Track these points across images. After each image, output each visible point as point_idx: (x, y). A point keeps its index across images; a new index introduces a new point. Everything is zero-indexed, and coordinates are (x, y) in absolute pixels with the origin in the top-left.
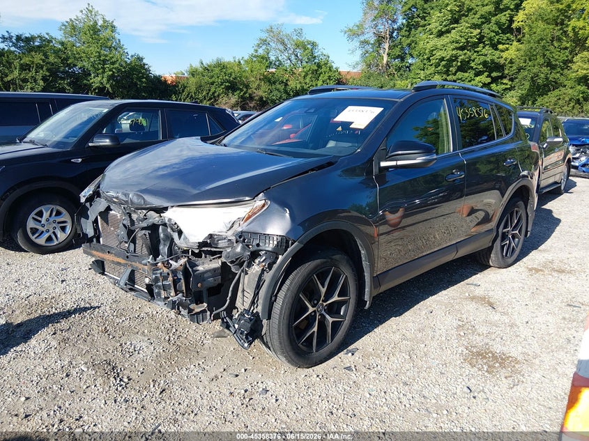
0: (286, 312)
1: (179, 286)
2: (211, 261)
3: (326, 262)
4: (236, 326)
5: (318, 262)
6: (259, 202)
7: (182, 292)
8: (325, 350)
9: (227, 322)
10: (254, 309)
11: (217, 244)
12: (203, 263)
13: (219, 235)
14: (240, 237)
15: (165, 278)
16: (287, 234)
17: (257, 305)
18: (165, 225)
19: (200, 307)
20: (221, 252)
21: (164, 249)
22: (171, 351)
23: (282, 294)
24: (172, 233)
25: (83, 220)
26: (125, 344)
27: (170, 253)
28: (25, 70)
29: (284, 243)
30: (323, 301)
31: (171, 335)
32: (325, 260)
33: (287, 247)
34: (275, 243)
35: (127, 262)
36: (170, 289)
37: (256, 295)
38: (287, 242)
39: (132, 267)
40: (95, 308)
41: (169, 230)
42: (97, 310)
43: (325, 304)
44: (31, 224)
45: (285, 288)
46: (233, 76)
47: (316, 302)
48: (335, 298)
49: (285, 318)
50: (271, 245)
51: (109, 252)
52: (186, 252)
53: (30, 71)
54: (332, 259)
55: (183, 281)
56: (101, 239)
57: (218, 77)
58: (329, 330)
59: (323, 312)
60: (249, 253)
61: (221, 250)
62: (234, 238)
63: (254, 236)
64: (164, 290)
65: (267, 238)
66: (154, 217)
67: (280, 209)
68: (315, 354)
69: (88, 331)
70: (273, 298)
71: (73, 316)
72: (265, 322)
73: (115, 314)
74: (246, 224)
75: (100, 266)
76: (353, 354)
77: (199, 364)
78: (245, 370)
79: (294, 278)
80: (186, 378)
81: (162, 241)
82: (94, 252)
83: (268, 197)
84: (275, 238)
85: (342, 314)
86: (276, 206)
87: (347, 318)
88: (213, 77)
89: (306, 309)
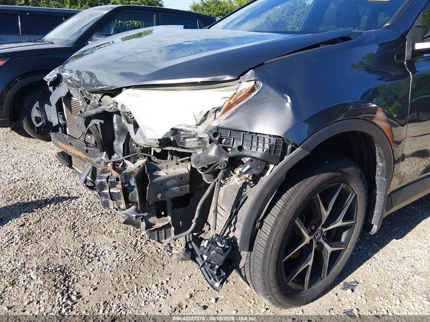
0: (275, 245)
1: (132, 196)
2: (177, 164)
3: (336, 177)
4: (205, 257)
5: (324, 176)
6: (245, 85)
7: (135, 203)
8: (320, 285)
9: (193, 250)
10: (230, 232)
11: (184, 143)
12: (167, 167)
13: (186, 131)
14: (215, 135)
15: (113, 185)
16: (286, 134)
17: (235, 229)
18: (118, 113)
19: (163, 221)
20: (190, 154)
21: (119, 145)
22: (134, 260)
23: (270, 220)
24: (126, 124)
25: (46, 106)
26: (88, 246)
27: (127, 150)
28: (74, 4)
29: (279, 147)
30: (322, 227)
31: (139, 239)
32: (334, 174)
33: (284, 154)
34: (267, 146)
35: (86, 157)
36: (119, 199)
37: (234, 215)
38: (285, 146)
39: (92, 163)
40: (73, 198)
41: (124, 120)
42: (74, 201)
43: (324, 230)
44: (35, 113)
45: (275, 211)
46: (226, 10)
47: (313, 228)
48: (339, 223)
49: (273, 252)
50: (260, 150)
51: (71, 144)
52: (146, 150)
53: (77, 5)
54: (343, 172)
55: (136, 190)
56: (67, 129)
57: (214, 11)
58: (326, 262)
59: (321, 240)
60: (227, 159)
61: (190, 151)
62: (206, 137)
63: (234, 135)
64: (113, 200)
65: (255, 139)
66: (108, 103)
67: (277, 95)
68: (307, 291)
69: (56, 226)
70: (258, 224)
71: (48, 206)
72: (244, 254)
73: (89, 207)
74: (225, 116)
75: (67, 159)
76: (353, 291)
77: (162, 284)
78: (217, 300)
79: (289, 199)
80: (143, 305)
81: (116, 135)
82: (60, 143)
83: (260, 77)
84: (267, 140)
85: (343, 240)
86: (271, 91)
87: (348, 246)
88: (210, 11)
89: (301, 238)
